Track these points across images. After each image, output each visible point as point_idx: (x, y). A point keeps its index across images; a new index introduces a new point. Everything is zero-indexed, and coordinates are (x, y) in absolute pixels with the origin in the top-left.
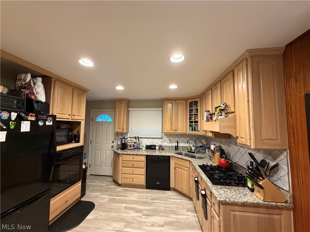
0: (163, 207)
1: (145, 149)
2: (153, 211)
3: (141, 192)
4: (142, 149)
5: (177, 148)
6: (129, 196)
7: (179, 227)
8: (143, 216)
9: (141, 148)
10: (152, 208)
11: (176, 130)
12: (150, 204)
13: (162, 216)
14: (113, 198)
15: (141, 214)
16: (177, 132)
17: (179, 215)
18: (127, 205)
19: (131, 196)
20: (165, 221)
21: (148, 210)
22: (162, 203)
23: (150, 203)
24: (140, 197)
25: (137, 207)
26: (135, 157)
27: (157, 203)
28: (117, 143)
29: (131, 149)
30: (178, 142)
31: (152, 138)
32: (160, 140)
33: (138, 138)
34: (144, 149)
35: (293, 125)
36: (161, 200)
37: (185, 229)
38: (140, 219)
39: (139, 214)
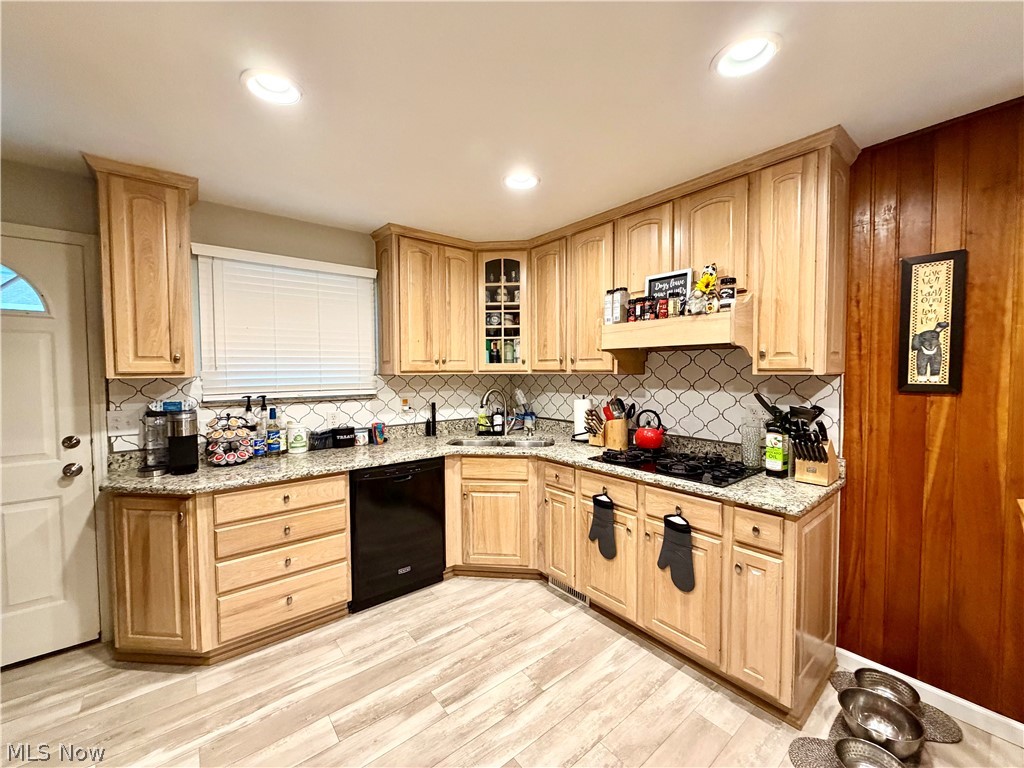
0: (476, 639)
1: (306, 449)
2: (462, 671)
3: (343, 636)
4: (286, 451)
5: (431, 428)
6: (305, 677)
7: (577, 662)
8: (449, 710)
9: (283, 448)
10: (446, 663)
11: (444, 362)
12: (428, 655)
13: (505, 666)
14: (222, 738)
15: (436, 709)
16: (449, 366)
17: (539, 633)
18: (335, 717)
19: (313, 672)
20: (528, 672)
21: (443, 679)
22: (458, 630)
23: (426, 653)
24: (362, 654)
25: (390, 696)
26: (293, 491)
27: (445, 639)
28: (111, 445)
29: (236, 463)
30: (433, 405)
31: (332, 400)
32: (368, 404)
33: (263, 403)
34: (300, 450)
35: (859, 322)
36: (448, 623)
37: (591, 657)
38: (449, 727)
39: (426, 710)
